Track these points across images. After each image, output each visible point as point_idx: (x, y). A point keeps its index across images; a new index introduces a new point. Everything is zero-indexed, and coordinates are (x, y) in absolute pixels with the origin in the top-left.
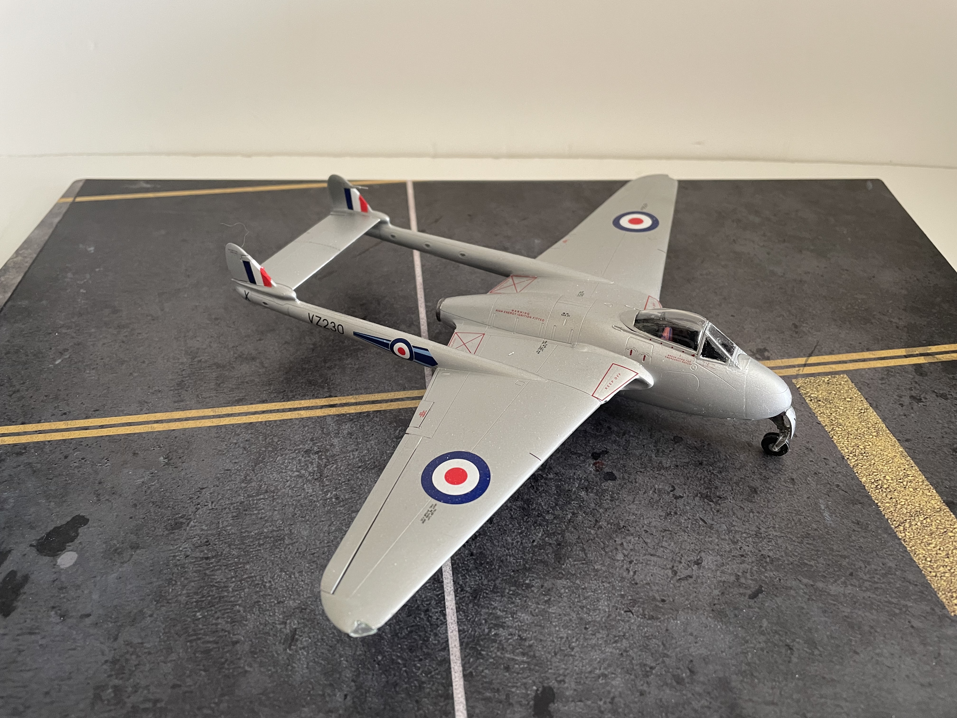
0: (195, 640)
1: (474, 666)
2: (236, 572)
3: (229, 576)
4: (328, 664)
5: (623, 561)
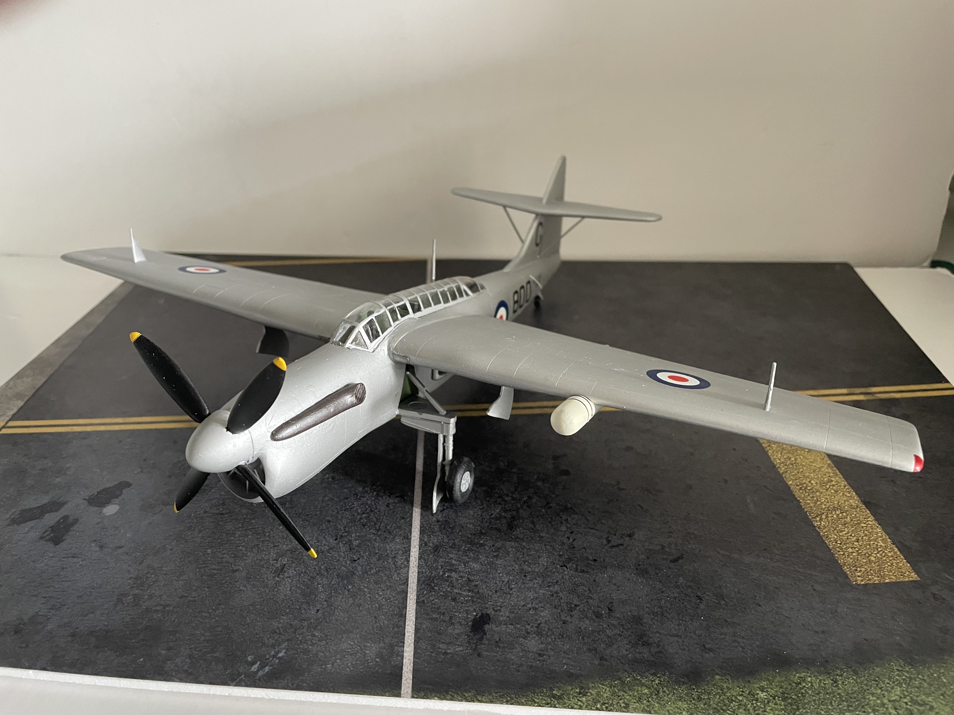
0: (203, 567)
1: (427, 597)
2: (243, 524)
3: (238, 527)
4: (308, 588)
5: (565, 532)
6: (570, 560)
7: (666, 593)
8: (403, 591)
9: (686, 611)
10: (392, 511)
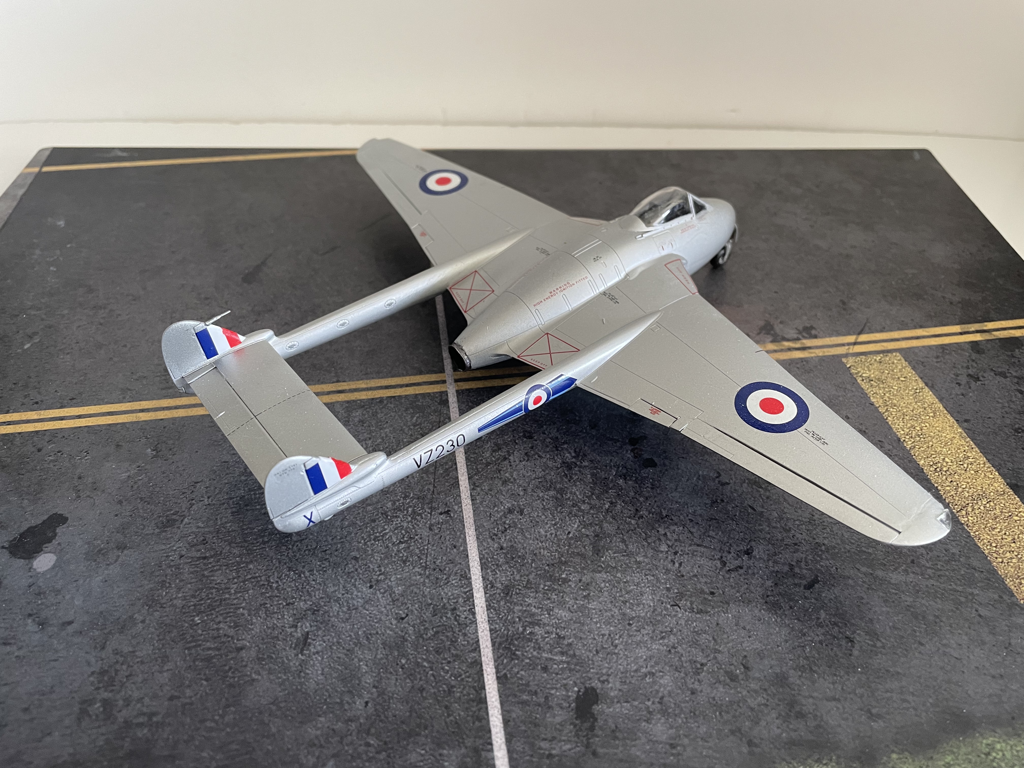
0: (195, 647)
1: (509, 668)
2: (238, 572)
3: (231, 577)
4: (346, 669)
5: (667, 552)
6: (681, 595)
7: (809, 636)
8: (476, 661)
9: (838, 661)
10: (439, 536)
